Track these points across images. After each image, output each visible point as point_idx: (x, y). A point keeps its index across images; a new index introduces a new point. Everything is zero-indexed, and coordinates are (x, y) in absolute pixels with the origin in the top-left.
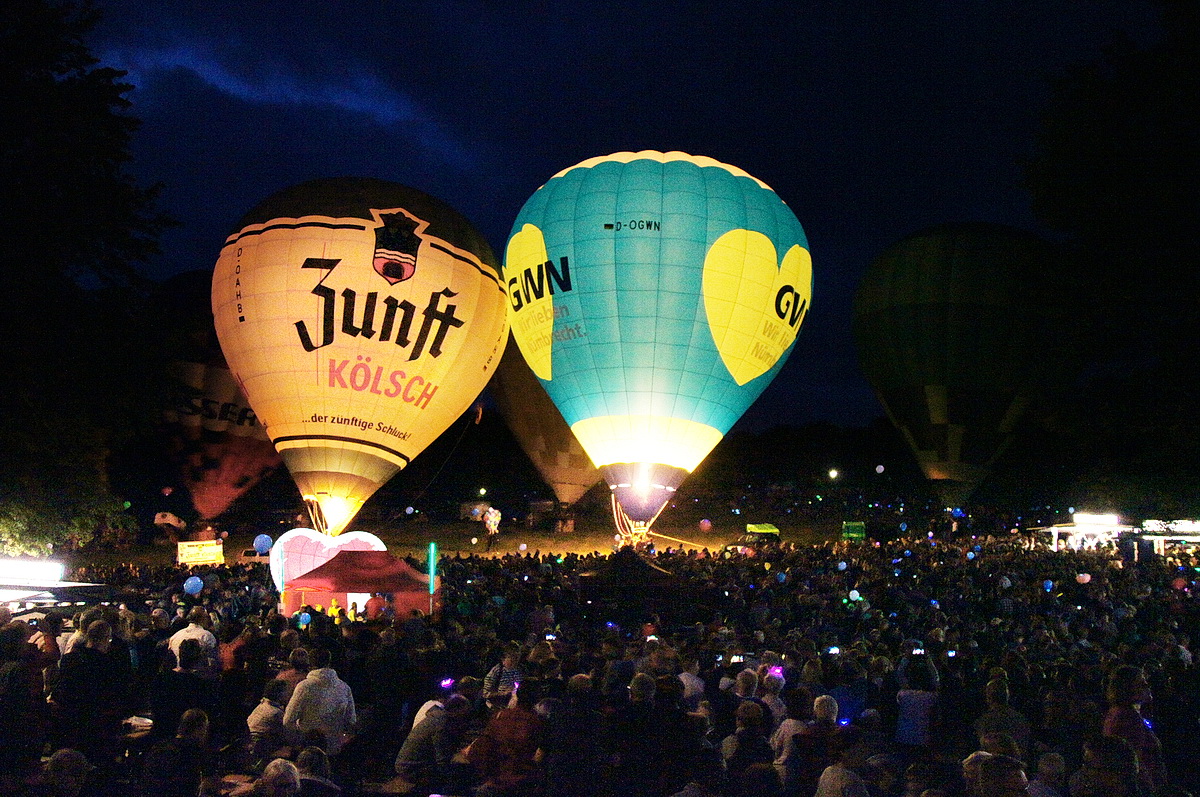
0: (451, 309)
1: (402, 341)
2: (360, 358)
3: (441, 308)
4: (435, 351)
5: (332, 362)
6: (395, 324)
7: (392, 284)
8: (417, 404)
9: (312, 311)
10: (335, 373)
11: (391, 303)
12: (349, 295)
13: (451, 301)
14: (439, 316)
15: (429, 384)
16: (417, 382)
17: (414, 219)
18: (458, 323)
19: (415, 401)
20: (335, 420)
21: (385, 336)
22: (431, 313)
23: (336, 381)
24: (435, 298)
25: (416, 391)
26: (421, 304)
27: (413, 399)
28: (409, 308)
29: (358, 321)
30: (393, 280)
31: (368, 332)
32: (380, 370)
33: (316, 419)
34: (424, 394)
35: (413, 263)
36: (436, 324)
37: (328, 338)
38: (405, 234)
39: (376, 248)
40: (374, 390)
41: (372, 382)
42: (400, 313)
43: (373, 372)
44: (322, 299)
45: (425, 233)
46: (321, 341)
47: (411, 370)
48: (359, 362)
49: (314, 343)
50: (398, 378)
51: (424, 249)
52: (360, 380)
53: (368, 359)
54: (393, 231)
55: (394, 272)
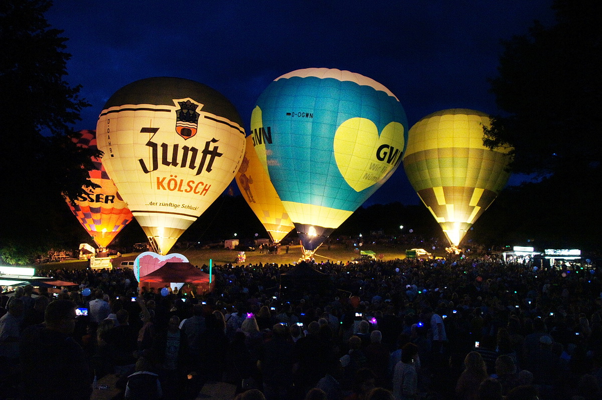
0: (216, 148)
1: (192, 166)
2: (172, 176)
3: (211, 148)
4: (209, 170)
5: (158, 178)
6: (188, 158)
7: (186, 140)
8: (201, 194)
9: (146, 154)
10: (160, 183)
11: (186, 149)
12: (165, 146)
13: (216, 144)
14: (210, 153)
15: (207, 185)
16: (201, 184)
17: (196, 103)
18: (220, 155)
19: (200, 193)
20: (161, 205)
21: (183, 165)
22: (206, 152)
23: (161, 187)
24: (208, 144)
25: (200, 188)
26: (201, 148)
27: (199, 192)
29: (170, 159)
30: (186, 137)
31: (175, 163)
32: (182, 181)
33: (151, 204)
34: (204, 189)
35: (196, 128)
36: (209, 157)
37: (155, 167)
38: (191, 112)
39: (177, 121)
40: (179, 190)
41: (178, 186)
42: (190, 154)
43: (178, 183)
44: (151, 148)
45: (201, 110)
46: (152, 169)
47: (197, 179)
48: (171, 178)
49: (149, 170)
50: (191, 184)
51: (201, 119)
52: (172, 186)
53: (176, 177)
54: (185, 111)
55: (186, 133)
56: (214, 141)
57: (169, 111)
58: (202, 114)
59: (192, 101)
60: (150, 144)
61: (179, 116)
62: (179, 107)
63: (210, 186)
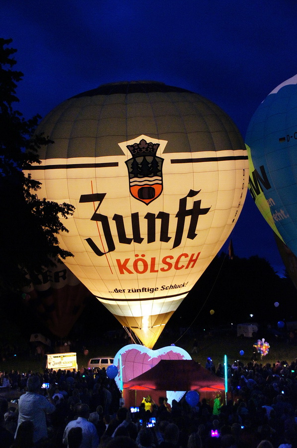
0: (197, 204)
1: (165, 238)
2: (137, 256)
3: (189, 206)
4: (192, 235)
5: (118, 261)
7: (147, 204)
10: (122, 267)
11: (150, 217)
12: (118, 219)
13: (196, 198)
14: (189, 212)
15: (192, 255)
16: (183, 257)
17: (155, 141)
18: (206, 211)
19: (185, 267)
20: (131, 291)
21: (151, 239)
22: (182, 214)
23: (124, 271)
24: (183, 202)
25: (184, 261)
26: (173, 209)
27: (183, 266)
28: (164, 217)
29: (129, 233)
30: (147, 201)
31: (138, 239)
32: (153, 260)
33: (116, 291)
34: (191, 260)
35: (160, 182)
36: (188, 219)
37: (111, 247)
38: (149, 159)
39: (130, 178)
40: (153, 270)
41: (150, 267)
42: (158, 223)
43: (149, 263)
44: (100, 223)
45: (165, 152)
46: (107, 249)
47: (176, 253)
48: (137, 258)
49: (102, 251)
50: (168, 260)
51: (167, 167)
52: (141, 266)
53: (143, 256)
54: (140, 160)
55: (147, 194)
56: (192, 193)
57: (116, 164)
58: (168, 157)
59: (149, 140)
60: (96, 217)
61: (131, 170)
62: (128, 155)
63: (199, 254)
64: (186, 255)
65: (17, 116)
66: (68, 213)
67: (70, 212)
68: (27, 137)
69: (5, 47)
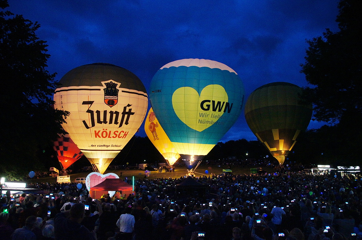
0: (130, 110)
1: (116, 123)
2: (104, 129)
3: (127, 111)
4: (127, 123)
5: (95, 131)
6: (114, 118)
7: (111, 107)
8: (123, 138)
9: (87, 117)
10: (97, 134)
11: (112, 113)
12: (98, 112)
13: (130, 108)
14: (127, 113)
15: (126, 132)
17: (116, 83)
20: (98, 146)
21: (111, 122)
22: (124, 113)
23: (97, 136)
24: (125, 108)
25: (122, 134)
26: (121, 111)
27: (121, 137)
29: (102, 119)
30: (111, 106)
31: (105, 122)
32: (110, 132)
33: (92, 146)
34: (125, 135)
35: (117, 99)
36: (126, 116)
37: (93, 125)
38: (113, 89)
39: (105, 96)
40: (109, 137)
41: (108, 135)
42: (114, 115)
43: (108, 133)
44: (90, 114)
45: (120, 87)
46: (91, 126)
47: (120, 130)
48: (104, 130)
49: (89, 127)
50: (116, 133)
51: (120, 93)
52: (104, 135)
53: (106, 130)
54: (109, 89)
55: (111, 103)
56: (129, 105)
57: (100, 90)
58: (121, 90)
59: (114, 82)
60: (89, 111)
61: (106, 93)
62: (105, 87)
63: (128, 132)
64: (123, 132)
65: (46, 72)
66: (67, 115)
67: (68, 115)
68: (50, 82)
69: (43, 44)
